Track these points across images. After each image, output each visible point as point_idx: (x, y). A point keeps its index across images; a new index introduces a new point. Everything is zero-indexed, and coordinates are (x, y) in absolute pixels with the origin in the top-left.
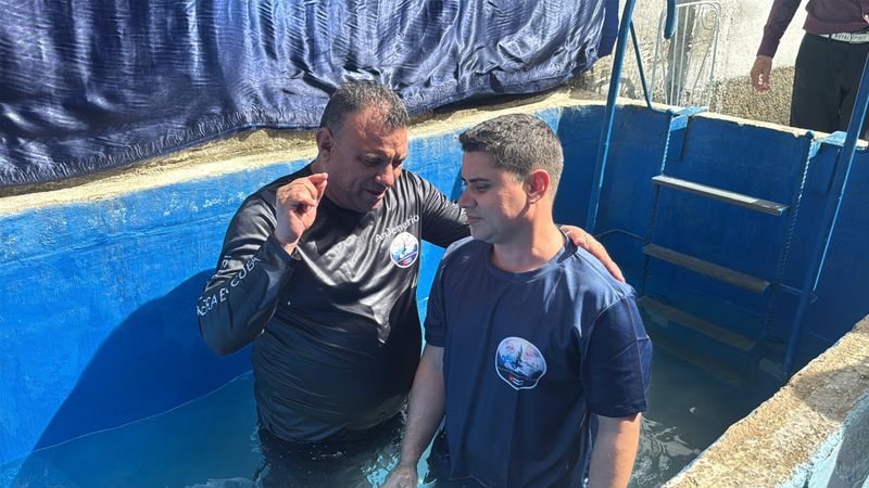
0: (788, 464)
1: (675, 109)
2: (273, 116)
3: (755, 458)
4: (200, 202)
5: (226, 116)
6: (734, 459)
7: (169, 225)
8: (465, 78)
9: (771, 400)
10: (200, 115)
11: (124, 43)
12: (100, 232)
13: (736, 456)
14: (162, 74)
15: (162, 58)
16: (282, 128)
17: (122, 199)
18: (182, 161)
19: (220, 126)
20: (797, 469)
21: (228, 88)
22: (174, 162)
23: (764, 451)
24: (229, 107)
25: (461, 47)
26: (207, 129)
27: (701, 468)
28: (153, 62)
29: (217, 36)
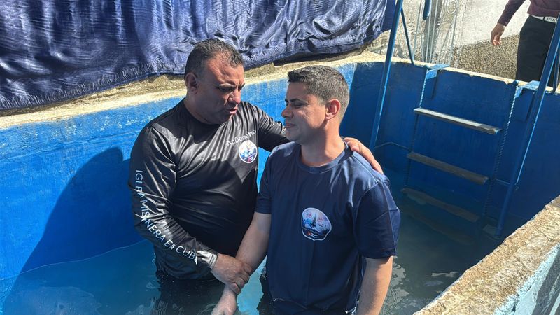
0: (503, 295)
1: (429, 65)
2: (170, 66)
3: (482, 291)
4: (124, 122)
5: (140, 66)
6: (469, 292)
7: (104, 136)
8: (291, 42)
9: (492, 254)
10: (124, 65)
11: (74, 18)
12: (59, 140)
13: (470, 290)
14: (98, 38)
15: (98, 28)
16: (176, 74)
17: (74, 120)
18: (112, 95)
19: (137, 73)
20: (509, 298)
21: (142, 48)
22: (107, 96)
23: (487, 287)
24: (142, 60)
25: (289, 23)
26: (128, 75)
27: (448, 298)
28: (92, 31)
29: (134, 14)
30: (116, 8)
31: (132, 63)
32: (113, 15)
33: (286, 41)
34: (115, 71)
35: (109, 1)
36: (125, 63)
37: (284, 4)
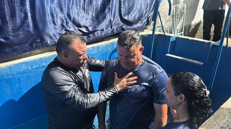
4: (32, 66)
7: (22, 74)
8: (114, 28)
11: (9, 23)
12: (1, 77)
15: (21, 26)
17: (8, 67)
19: (40, 45)
21: (42, 34)
24: (42, 39)
25: (112, 19)
26: (36, 46)
28: (18, 28)
29: (37, 19)
30: (29, 17)
31: (37, 41)
32: (27, 20)
33: (111, 28)
34: (30, 45)
35: (25, 14)
36: (34, 41)
37: (109, 12)
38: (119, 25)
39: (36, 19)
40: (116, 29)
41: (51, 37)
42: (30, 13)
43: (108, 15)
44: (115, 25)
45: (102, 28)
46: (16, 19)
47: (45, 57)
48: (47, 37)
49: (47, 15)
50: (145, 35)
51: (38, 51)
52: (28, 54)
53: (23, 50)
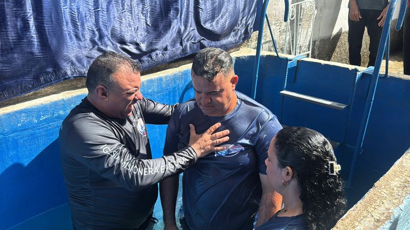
1: (289, 57)
4: (38, 117)
7: (21, 131)
8: (186, 45)
10: (41, 73)
14: (17, 53)
15: (17, 45)
19: (53, 78)
24: (57, 68)
25: (182, 30)
26: (45, 80)
28: (11, 47)
29: (47, 31)
30: (31, 27)
31: (48, 70)
32: (28, 33)
33: (181, 44)
34: (34, 78)
35: (23, 21)
36: (42, 71)
37: (177, 16)
38: (195, 40)
39: (45, 30)
40: (190, 47)
41: (73, 64)
42: (32, 19)
43: (175, 21)
44: (188, 40)
45: (164, 46)
46: (7, 32)
47: (63, 100)
48: (65, 64)
49: (65, 24)
50: (244, 56)
51: (49, 89)
52: (31, 95)
53: (21, 87)
